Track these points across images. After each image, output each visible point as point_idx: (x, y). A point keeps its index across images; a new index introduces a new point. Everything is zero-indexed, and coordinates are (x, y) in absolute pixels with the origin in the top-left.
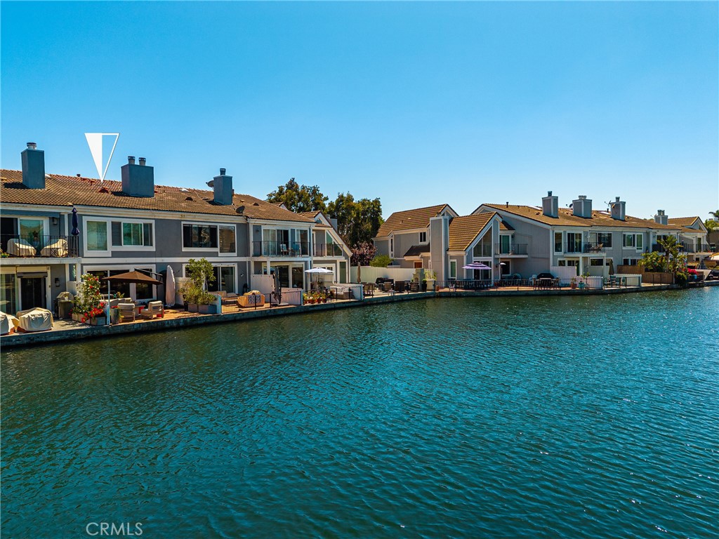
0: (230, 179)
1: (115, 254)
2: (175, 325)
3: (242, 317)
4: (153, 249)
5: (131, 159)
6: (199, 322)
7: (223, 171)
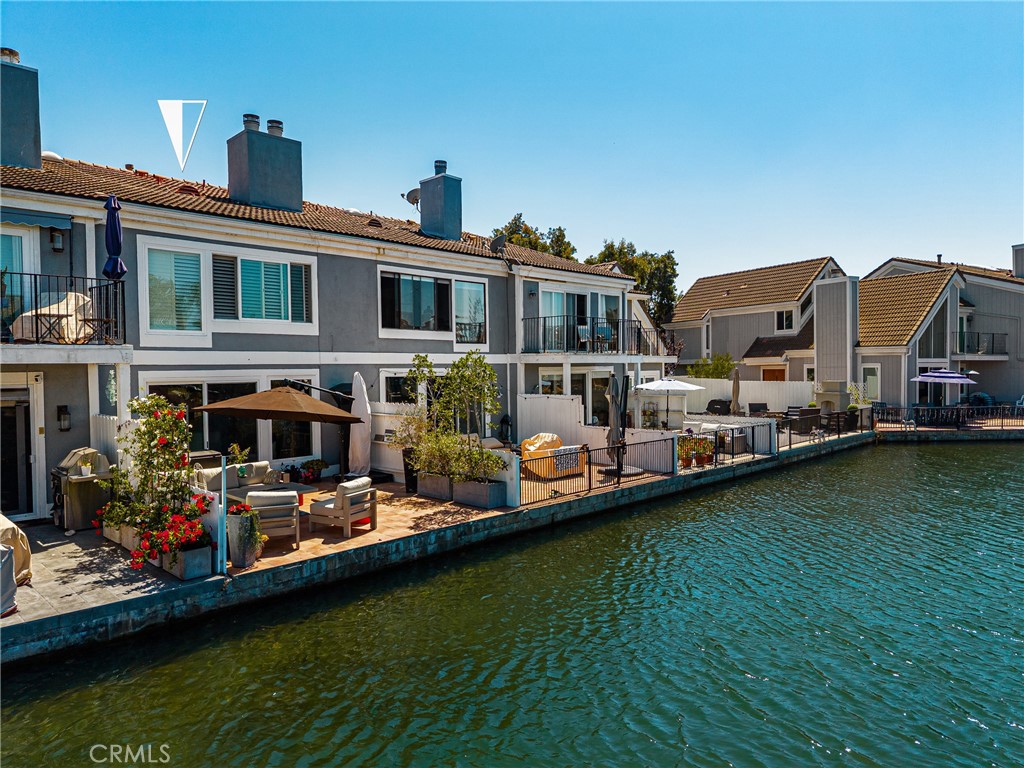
0: (456, 183)
1: (221, 342)
2: (415, 552)
3: (569, 515)
4: (312, 329)
5: (251, 119)
6: (475, 537)
7: (440, 166)
